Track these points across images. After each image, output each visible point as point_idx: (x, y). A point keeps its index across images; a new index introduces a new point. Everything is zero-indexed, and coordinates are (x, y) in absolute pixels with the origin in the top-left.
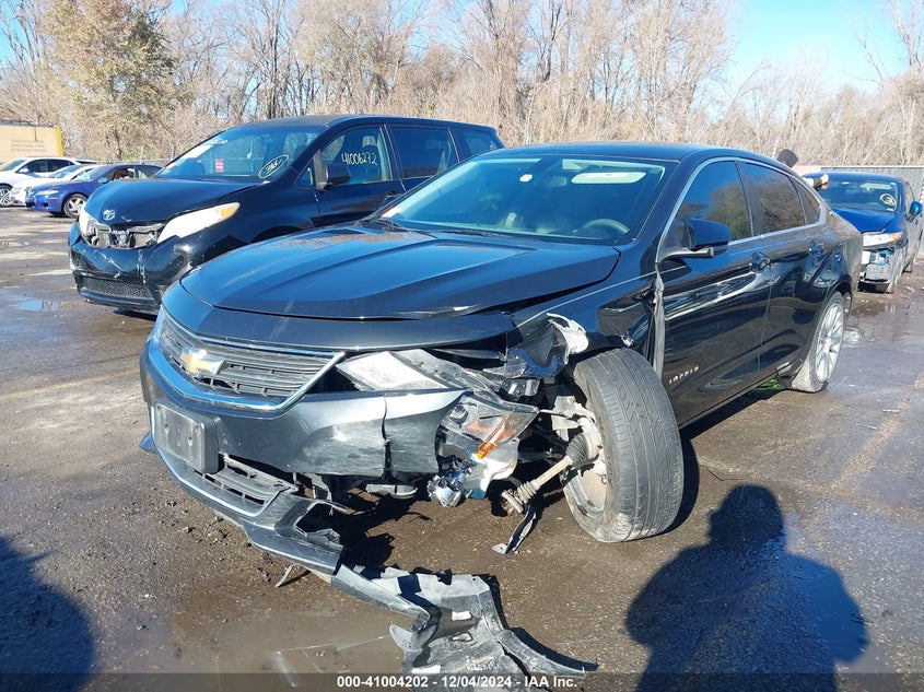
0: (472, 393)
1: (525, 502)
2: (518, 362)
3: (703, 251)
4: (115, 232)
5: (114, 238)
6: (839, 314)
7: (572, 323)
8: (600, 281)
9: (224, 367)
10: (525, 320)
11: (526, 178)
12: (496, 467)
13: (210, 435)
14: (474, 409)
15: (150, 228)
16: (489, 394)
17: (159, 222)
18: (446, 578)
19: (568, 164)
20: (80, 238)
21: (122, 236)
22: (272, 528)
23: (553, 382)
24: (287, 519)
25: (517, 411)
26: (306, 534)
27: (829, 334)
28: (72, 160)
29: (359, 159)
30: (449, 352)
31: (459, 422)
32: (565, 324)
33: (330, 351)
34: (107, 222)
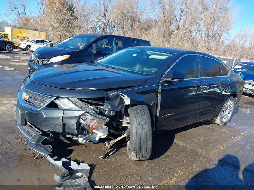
0: (89, 113)
1: (112, 145)
2: (108, 105)
3: (175, 80)
4: (39, 60)
5: (38, 61)
6: (232, 103)
7: (126, 96)
8: (140, 85)
9: (30, 97)
10: (111, 94)
11: (135, 55)
12: (101, 134)
13: (23, 115)
14: (89, 117)
15: (47, 59)
16: (94, 113)
17: (49, 58)
18: (78, 163)
19: (148, 52)
20: (31, 60)
21: (40, 61)
22: (34, 143)
23: (124, 112)
24: (38, 141)
25: (102, 119)
26: (43, 146)
27: (228, 109)
28: (47, 41)
29: (107, 46)
30: (85, 100)
31: (84, 120)
32: (124, 96)
33: (53, 96)
34: (37, 57)
